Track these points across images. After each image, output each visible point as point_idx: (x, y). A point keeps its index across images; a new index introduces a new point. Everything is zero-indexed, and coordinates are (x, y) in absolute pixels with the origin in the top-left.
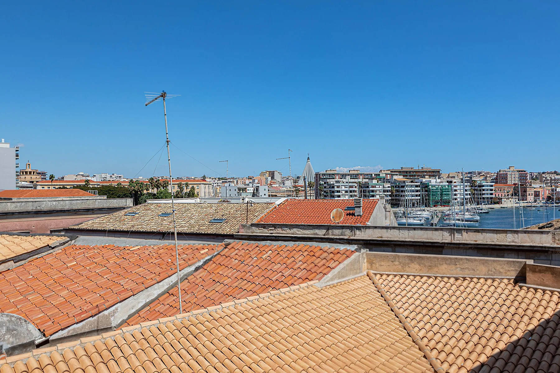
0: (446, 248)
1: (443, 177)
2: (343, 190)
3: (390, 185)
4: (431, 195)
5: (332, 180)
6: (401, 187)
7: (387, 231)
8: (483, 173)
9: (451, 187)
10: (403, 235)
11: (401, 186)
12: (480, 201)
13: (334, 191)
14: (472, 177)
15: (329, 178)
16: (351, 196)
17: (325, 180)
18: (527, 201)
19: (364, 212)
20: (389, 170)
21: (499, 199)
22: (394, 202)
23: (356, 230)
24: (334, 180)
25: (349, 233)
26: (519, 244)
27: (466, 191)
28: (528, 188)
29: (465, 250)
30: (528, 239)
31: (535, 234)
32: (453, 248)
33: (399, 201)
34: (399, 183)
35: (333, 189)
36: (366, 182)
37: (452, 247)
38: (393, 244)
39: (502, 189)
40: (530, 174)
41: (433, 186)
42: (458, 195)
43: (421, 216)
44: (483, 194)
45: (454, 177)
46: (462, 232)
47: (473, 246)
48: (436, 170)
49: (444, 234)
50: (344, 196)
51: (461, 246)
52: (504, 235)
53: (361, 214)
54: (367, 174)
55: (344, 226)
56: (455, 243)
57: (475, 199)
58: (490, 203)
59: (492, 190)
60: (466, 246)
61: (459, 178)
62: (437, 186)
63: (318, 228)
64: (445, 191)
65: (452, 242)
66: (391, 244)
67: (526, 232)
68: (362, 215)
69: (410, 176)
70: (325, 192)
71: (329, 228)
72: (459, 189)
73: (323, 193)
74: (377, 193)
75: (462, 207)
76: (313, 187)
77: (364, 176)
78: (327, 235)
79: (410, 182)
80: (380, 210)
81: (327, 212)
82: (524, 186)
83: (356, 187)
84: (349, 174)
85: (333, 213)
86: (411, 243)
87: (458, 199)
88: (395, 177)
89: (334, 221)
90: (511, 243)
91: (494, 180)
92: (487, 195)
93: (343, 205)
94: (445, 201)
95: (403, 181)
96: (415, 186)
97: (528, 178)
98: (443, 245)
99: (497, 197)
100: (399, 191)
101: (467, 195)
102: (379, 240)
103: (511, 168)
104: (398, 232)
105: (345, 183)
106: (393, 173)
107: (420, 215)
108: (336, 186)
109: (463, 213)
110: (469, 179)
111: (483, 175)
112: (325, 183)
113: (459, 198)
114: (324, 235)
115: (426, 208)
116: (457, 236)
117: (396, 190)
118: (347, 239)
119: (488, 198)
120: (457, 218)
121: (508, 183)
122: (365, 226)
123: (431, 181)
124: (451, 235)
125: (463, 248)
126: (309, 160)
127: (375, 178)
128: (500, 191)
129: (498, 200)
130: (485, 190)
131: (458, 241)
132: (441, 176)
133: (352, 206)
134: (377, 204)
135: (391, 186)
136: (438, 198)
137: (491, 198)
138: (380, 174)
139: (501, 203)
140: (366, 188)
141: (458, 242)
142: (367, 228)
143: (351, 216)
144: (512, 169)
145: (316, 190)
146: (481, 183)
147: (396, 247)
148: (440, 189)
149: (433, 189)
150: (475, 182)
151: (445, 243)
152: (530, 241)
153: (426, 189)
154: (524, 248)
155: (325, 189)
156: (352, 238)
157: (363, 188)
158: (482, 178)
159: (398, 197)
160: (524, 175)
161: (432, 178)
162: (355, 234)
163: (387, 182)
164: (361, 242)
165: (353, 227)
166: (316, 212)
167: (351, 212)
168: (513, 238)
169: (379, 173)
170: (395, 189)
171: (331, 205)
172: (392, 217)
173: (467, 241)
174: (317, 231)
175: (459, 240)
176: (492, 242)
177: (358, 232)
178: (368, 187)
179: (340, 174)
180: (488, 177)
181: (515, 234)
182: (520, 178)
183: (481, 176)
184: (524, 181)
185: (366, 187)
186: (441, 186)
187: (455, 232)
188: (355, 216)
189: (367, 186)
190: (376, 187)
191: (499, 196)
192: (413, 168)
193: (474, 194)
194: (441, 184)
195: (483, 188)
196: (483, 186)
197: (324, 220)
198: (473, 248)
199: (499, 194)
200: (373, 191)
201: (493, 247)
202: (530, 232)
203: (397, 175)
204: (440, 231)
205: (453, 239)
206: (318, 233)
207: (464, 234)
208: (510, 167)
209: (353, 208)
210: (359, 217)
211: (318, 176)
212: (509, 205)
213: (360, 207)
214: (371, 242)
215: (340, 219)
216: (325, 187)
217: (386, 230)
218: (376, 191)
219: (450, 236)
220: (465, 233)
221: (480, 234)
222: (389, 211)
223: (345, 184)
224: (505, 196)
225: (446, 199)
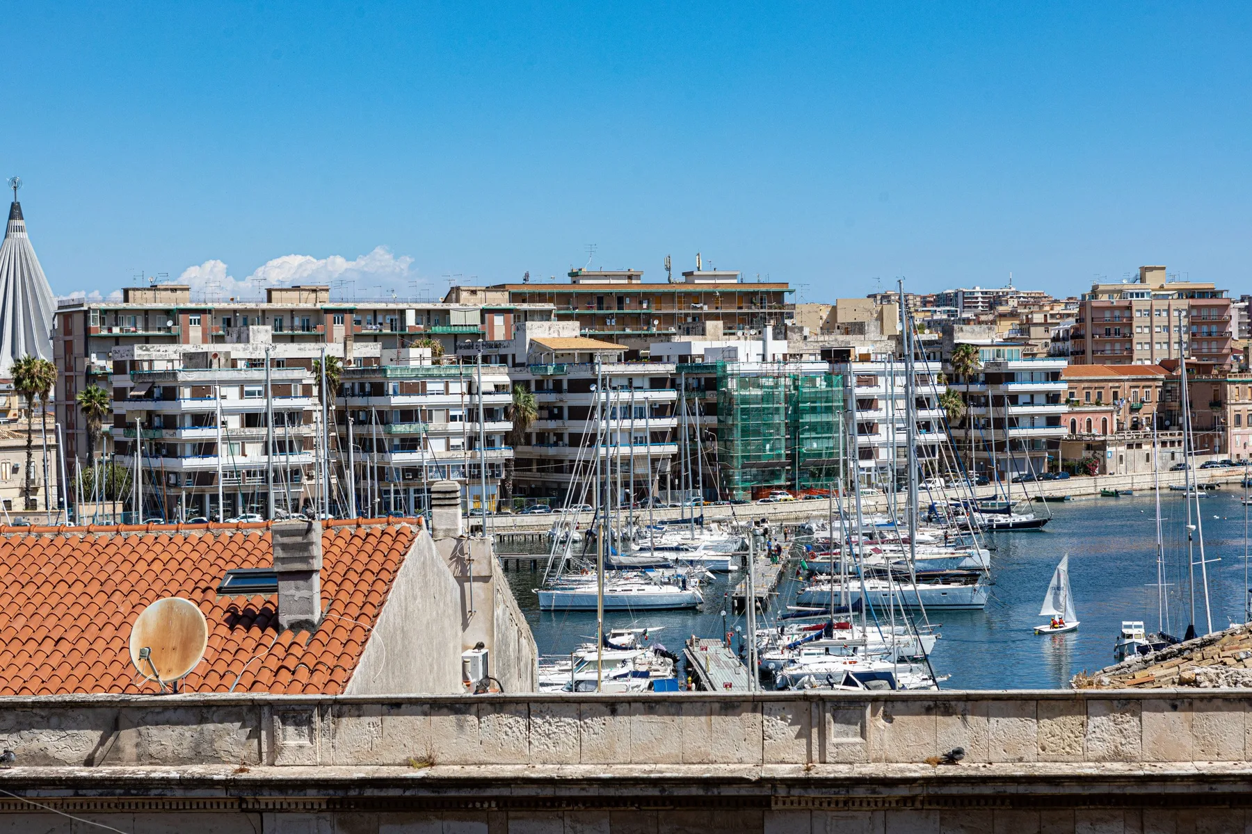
0: (780, 806)
1: (801, 329)
2: (231, 412)
3: (505, 379)
4: (737, 434)
5: (163, 347)
6: (571, 390)
7: (461, 727)
8: (1013, 303)
9: (845, 385)
10: (550, 742)
11: (569, 381)
12: (998, 461)
13: (174, 417)
14: (952, 329)
15: (147, 340)
16: (282, 446)
17: (121, 352)
18: (1225, 457)
19: (330, 602)
20: (500, 288)
21: (1089, 447)
22: (534, 476)
23: (284, 723)
24: (171, 348)
25: (237, 743)
26: (1147, 770)
27: (921, 403)
28: (1234, 383)
29: (879, 815)
30: (1188, 742)
31: (1218, 709)
32: (817, 803)
33: (560, 470)
34: (559, 367)
35: (166, 407)
36: (367, 360)
37: (814, 799)
38: (496, 798)
39: (1107, 394)
40: (1242, 305)
41: (749, 380)
42: (882, 428)
43: (682, 556)
44: (1014, 422)
45: (857, 328)
46: (863, 717)
47: (917, 791)
48: (763, 289)
49: (770, 731)
50: (237, 448)
51: (860, 792)
52: (1073, 721)
53: (316, 618)
54: (375, 312)
55: (208, 705)
56: (827, 779)
57: (970, 449)
58: (1045, 470)
59: (1053, 398)
60: (885, 792)
61: (887, 332)
62: (770, 382)
63: (54, 721)
64: (813, 410)
65: (813, 774)
66: (482, 800)
67: (1178, 703)
68: (323, 620)
69: (623, 320)
70: (120, 421)
71: (122, 721)
72: (884, 397)
73: (106, 427)
74: (432, 427)
75: (902, 497)
76: (47, 391)
77: (358, 322)
78: (104, 761)
79: (619, 360)
80: (426, 584)
81: (109, 610)
82: (1215, 372)
83: (307, 392)
84: (264, 311)
85: (144, 624)
86: (593, 791)
87: (884, 455)
88: (538, 331)
89: (151, 676)
90: (1108, 765)
91: (1064, 339)
92: (1033, 426)
93: (211, 557)
94: (814, 464)
95: (581, 355)
96: (647, 384)
97: (1233, 328)
98: (766, 791)
99: (1080, 440)
100: (560, 409)
101: (926, 426)
102: (413, 779)
103: (1148, 274)
104: (523, 728)
105: (241, 364)
106: (525, 306)
107: (677, 549)
108: (186, 384)
109: (904, 534)
110: (935, 337)
111: (1013, 315)
112: (119, 368)
113: (885, 445)
114: (89, 762)
115: (713, 512)
116: (839, 736)
117: (541, 408)
118: (227, 784)
119: (1034, 443)
120: (876, 560)
121: (1135, 357)
122: (336, 702)
123: (735, 350)
124: (804, 734)
125: (869, 804)
126: (18, 223)
127: (420, 335)
128: (1098, 404)
129: (1086, 454)
130: (1021, 400)
131: (841, 767)
132: (788, 322)
133: (264, 566)
134: (407, 548)
135: (514, 382)
136: (775, 448)
137: (1053, 443)
138: (447, 312)
139: (1103, 471)
140: (370, 394)
141: (843, 771)
142: (345, 708)
143: (255, 632)
144: (1153, 281)
145: (62, 410)
146: (1000, 360)
147: (511, 814)
148: (788, 399)
149: (745, 400)
150: (967, 354)
151: (773, 782)
152: (1198, 749)
153: (711, 396)
154: (1171, 789)
155: (121, 408)
156: (257, 772)
157: (353, 395)
158: (1006, 329)
159: (556, 444)
160: (1214, 312)
161: (740, 333)
162: (275, 751)
163: (486, 360)
164: (312, 793)
165: (266, 710)
166: (44, 611)
167: (258, 601)
168: (1119, 739)
169: (445, 306)
170: (535, 399)
171: (134, 557)
172: (499, 611)
173: (888, 761)
174: (47, 740)
175: (852, 758)
176: (1013, 761)
177: (291, 738)
178: (379, 390)
179: (210, 311)
180: (1036, 325)
181: (1128, 717)
182: (1194, 329)
183: (1003, 316)
184: (1214, 345)
185: (368, 388)
186: (789, 382)
187: (828, 715)
188: (278, 628)
189: (372, 384)
190: (430, 387)
191: (1094, 431)
192: (638, 277)
193: (964, 423)
194: (791, 368)
195: (1013, 387)
196: (1011, 377)
197: (91, 658)
198: (922, 803)
199: (1089, 422)
200: (408, 415)
201: (1022, 789)
202: (1197, 704)
203: (545, 315)
204: (747, 717)
205: (815, 755)
206: (52, 751)
207: (876, 723)
208: (1145, 270)
209: (266, 580)
210: (304, 636)
211: (78, 322)
212: (1142, 479)
213: (307, 575)
214: (368, 792)
215: (185, 656)
216: (120, 394)
217: (452, 718)
218: (428, 414)
219: (804, 741)
220: (881, 723)
221: (955, 721)
222: (486, 579)
223: (243, 376)
224: (1120, 430)
225: (820, 455)
